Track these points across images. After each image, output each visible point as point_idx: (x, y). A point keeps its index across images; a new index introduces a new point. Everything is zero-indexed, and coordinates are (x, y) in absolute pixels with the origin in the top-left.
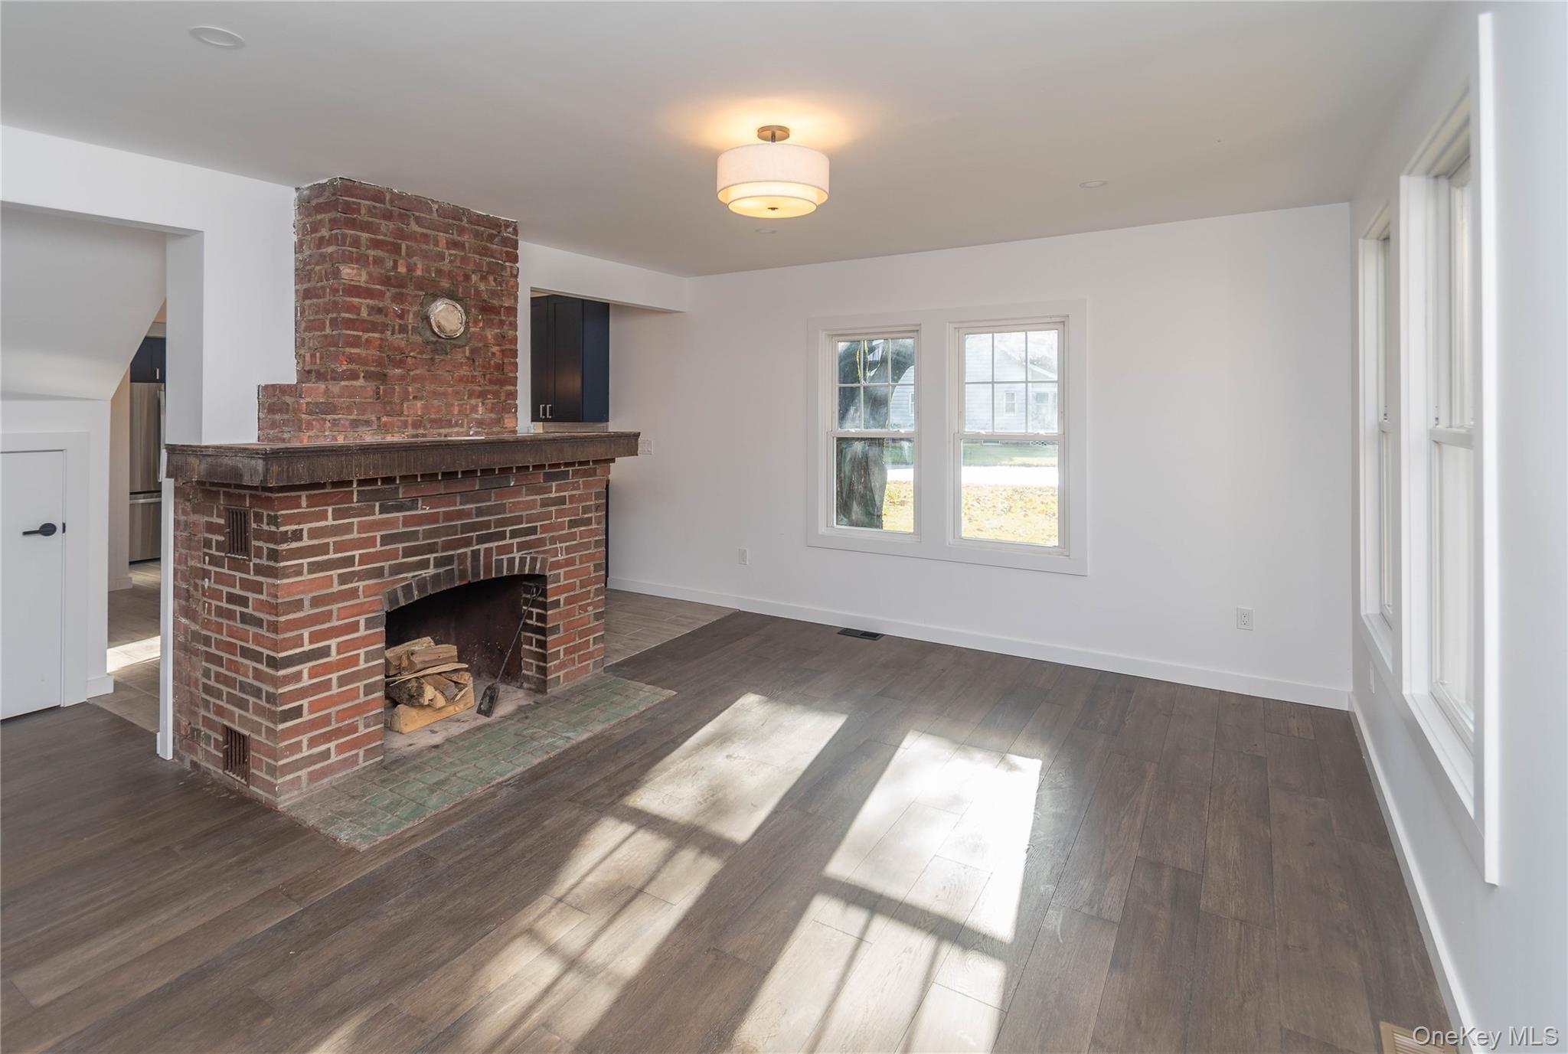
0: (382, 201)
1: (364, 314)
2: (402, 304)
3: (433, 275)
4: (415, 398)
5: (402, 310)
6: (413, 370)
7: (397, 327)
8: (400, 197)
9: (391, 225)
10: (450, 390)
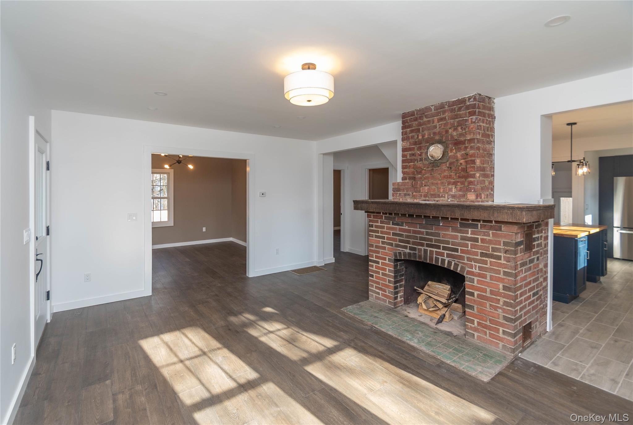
0: (414, 115)
1: (408, 157)
2: (421, 150)
3: (432, 136)
4: (425, 186)
5: (421, 153)
6: (425, 175)
7: (419, 159)
8: (420, 110)
9: (417, 122)
10: (439, 182)
